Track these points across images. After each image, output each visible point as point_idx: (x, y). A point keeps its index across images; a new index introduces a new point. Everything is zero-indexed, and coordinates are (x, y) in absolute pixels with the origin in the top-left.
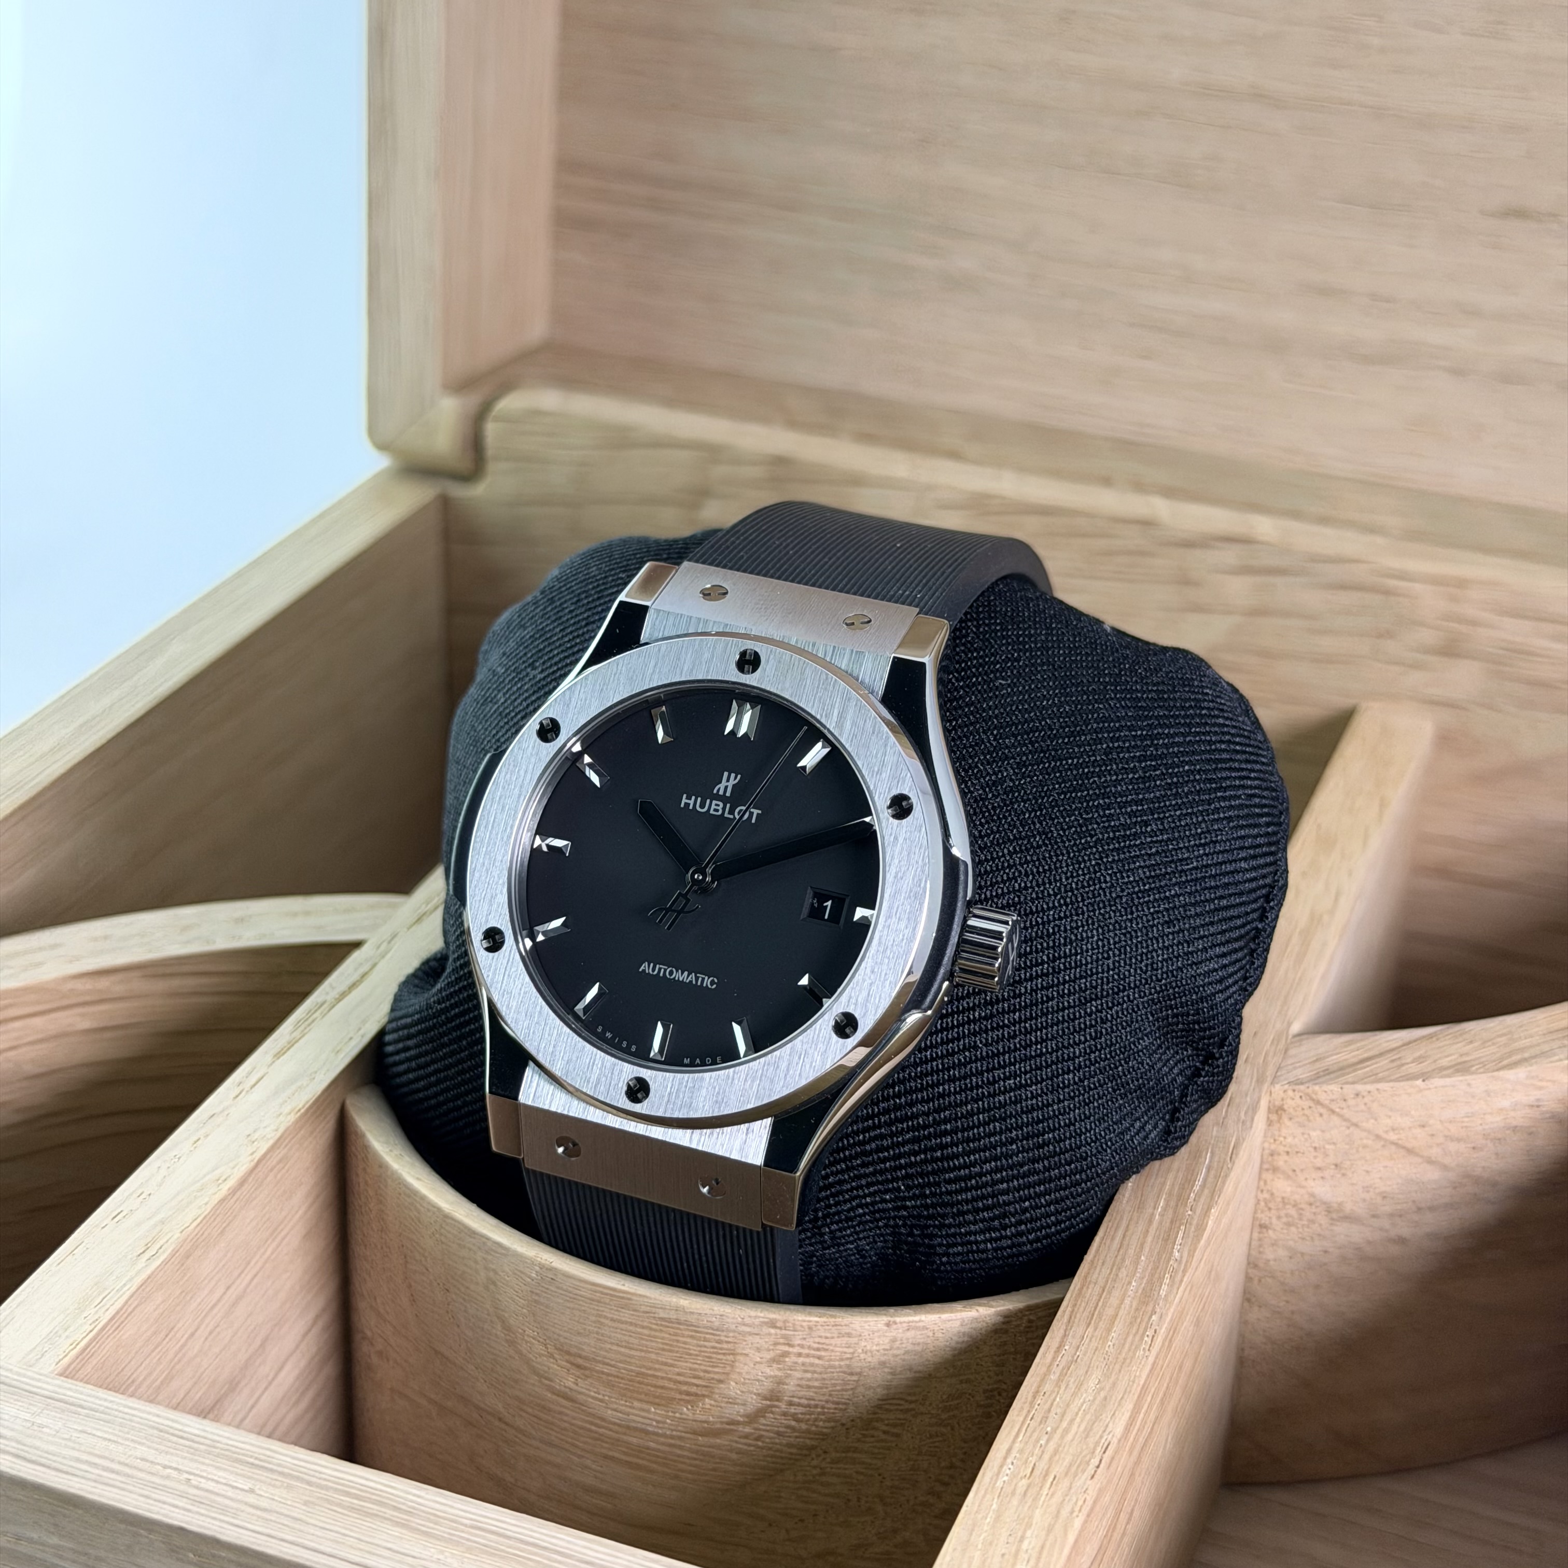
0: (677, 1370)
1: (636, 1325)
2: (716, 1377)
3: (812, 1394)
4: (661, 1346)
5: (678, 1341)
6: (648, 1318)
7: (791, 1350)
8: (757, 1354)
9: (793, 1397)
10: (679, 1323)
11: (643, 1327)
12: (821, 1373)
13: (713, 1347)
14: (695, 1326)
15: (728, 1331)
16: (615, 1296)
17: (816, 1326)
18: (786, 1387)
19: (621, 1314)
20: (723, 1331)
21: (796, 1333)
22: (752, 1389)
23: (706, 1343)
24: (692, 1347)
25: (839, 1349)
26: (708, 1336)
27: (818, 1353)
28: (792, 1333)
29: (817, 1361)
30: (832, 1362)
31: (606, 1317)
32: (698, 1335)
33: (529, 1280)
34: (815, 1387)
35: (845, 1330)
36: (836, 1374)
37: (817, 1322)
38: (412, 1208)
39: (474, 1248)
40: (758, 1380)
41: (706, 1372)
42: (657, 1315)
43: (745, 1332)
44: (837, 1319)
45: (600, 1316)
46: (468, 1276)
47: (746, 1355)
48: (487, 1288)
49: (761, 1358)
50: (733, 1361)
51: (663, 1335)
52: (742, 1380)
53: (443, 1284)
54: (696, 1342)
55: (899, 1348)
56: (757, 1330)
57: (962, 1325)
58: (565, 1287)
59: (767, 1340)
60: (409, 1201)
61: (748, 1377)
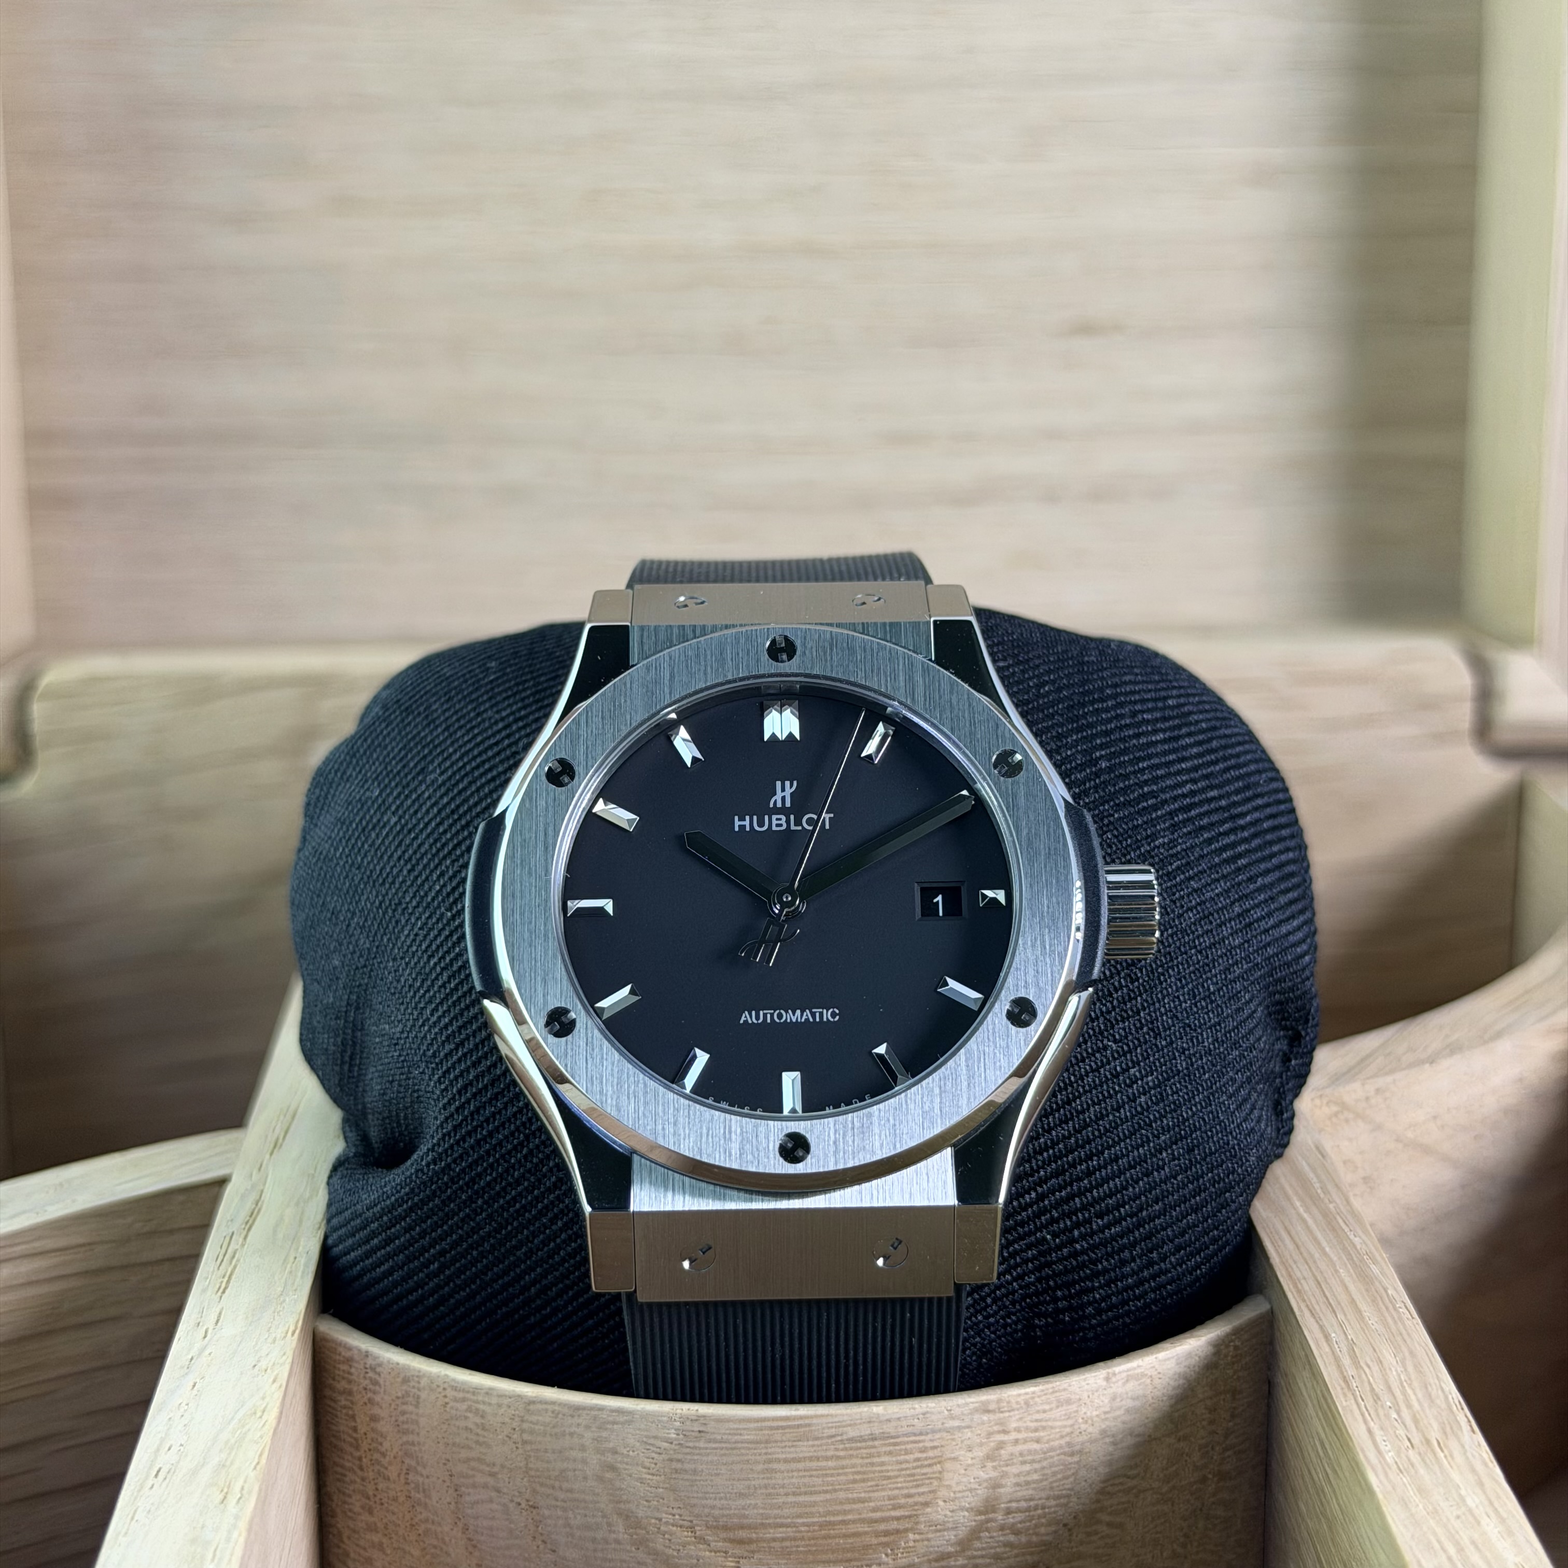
0: (872, 1504)
1: (818, 1459)
2: (920, 1499)
3: (1030, 1492)
4: (851, 1477)
5: (872, 1464)
6: (833, 1444)
7: (1006, 1438)
8: (970, 1455)
9: (1010, 1501)
10: (874, 1439)
11: (827, 1458)
12: (1039, 1462)
13: (918, 1460)
14: (892, 1437)
15: (934, 1431)
16: (789, 1427)
17: (1033, 1398)
18: (1002, 1490)
19: (798, 1449)
20: (927, 1434)
21: (1012, 1414)
22: (963, 1504)
23: (907, 1457)
24: (890, 1468)
25: (1058, 1424)
26: (909, 1446)
27: (1037, 1434)
28: (1007, 1414)
29: (1036, 1446)
30: (1052, 1443)
31: (778, 1461)
32: (897, 1448)
33: (666, 1445)
34: (1034, 1482)
35: (1064, 1396)
36: (1056, 1458)
37: (1034, 1393)
38: (469, 1415)
39: (580, 1430)
40: (971, 1490)
41: (909, 1496)
42: (845, 1437)
43: (953, 1428)
44: (1054, 1385)
45: (770, 1461)
46: (570, 1474)
47: (955, 1459)
48: (600, 1479)
49: (972, 1459)
50: (940, 1472)
51: (854, 1461)
52: (952, 1495)
53: (528, 1501)
54: (894, 1459)
55: (1119, 1408)
56: (967, 1422)
57: (1178, 1364)
58: (719, 1437)
59: (979, 1432)
60: (464, 1406)
61: (959, 1488)
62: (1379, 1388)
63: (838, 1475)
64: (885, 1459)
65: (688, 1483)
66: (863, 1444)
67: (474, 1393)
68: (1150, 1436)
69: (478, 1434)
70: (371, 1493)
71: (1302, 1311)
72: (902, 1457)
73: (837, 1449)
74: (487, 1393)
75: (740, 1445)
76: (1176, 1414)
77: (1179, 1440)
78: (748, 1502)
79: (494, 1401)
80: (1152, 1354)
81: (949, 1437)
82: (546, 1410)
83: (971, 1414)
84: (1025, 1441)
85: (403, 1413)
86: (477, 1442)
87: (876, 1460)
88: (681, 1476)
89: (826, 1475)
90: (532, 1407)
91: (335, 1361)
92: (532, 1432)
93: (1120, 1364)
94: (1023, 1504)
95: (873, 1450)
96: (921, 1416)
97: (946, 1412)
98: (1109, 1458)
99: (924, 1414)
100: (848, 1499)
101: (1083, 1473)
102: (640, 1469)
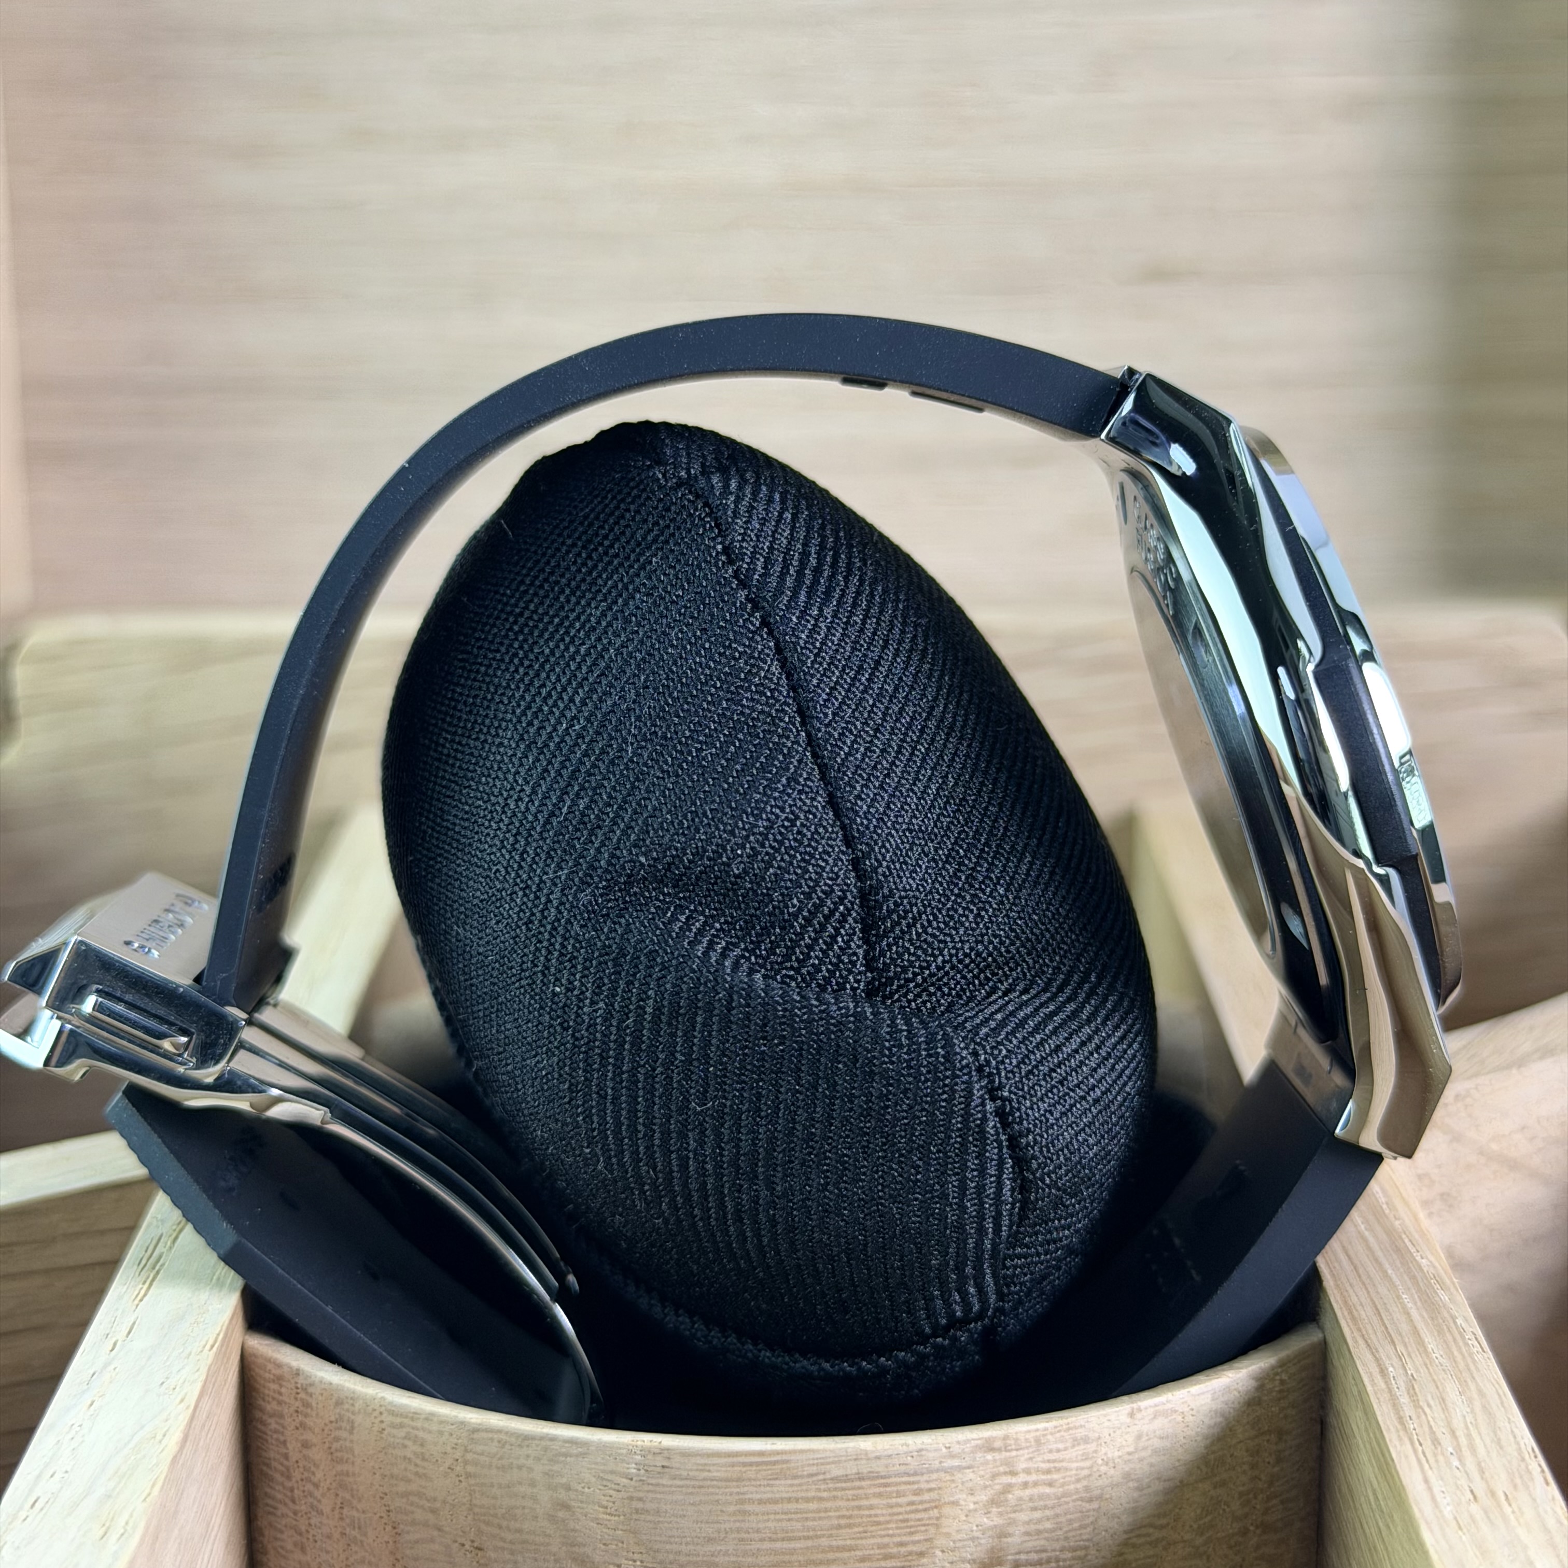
0: (859, 1553)
1: (797, 1500)
2: (915, 1548)
3: (1042, 1542)
4: (835, 1522)
5: (859, 1508)
6: (814, 1483)
7: (1014, 1480)
8: (972, 1498)
9: (1019, 1553)
10: (861, 1479)
11: (808, 1500)
12: (1053, 1508)
13: (912, 1503)
14: (882, 1477)
15: (930, 1472)
16: (766, 1463)
17: (1044, 1435)
18: (1009, 1540)
19: (775, 1489)
20: (922, 1474)
21: (1021, 1452)
22: (964, 1555)
23: (900, 1500)
24: (879, 1512)
25: (1075, 1465)
26: (903, 1487)
27: (1049, 1477)
28: (1014, 1453)
29: (1048, 1490)
30: (1066, 1488)
31: (751, 1501)
32: (888, 1489)
33: (625, 1481)
34: (1046, 1531)
35: (1080, 1433)
36: (1071, 1505)
37: (1046, 1429)
38: (407, 1442)
39: (530, 1462)
40: (973, 1539)
41: (901, 1544)
42: (828, 1476)
43: (952, 1468)
44: (1069, 1420)
45: (742, 1502)
46: (519, 1512)
47: (955, 1503)
48: (552, 1519)
49: (975, 1503)
50: (938, 1519)
51: (840, 1503)
52: (951, 1544)
53: (473, 1541)
54: (884, 1502)
55: (1145, 1448)
56: (968, 1461)
57: (1213, 1400)
58: (685, 1473)
59: (982, 1473)
60: (402, 1433)
61: (959, 1537)
62: (1441, 1431)
63: (820, 1518)
64: (874, 1501)
65: (650, 1525)
66: (849, 1485)
67: (412, 1419)
68: (1181, 1482)
69: (416, 1465)
70: (303, 1528)
71: (1356, 1342)
72: (894, 1500)
73: (819, 1490)
74: (427, 1419)
75: (709, 1483)
76: (1212, 1457)
77: (1215, 1488)
78: (718, 1548)
79: (435, 1427)
80: (1183, 1388)
81: (948, 1478)
82: (492, 1439)
83: (972, 1452)
84: (1036, 1484)
85: (337, 1439)
86: (417, 1474)
87: (865, 1503)
88: (643, 1517)
89: (807, 1519)
90: (475, 1436)
91: (265, 1379)
92: (476, 1463)
93: (1145, 1399)
94: (1034, 1557)
95: (860, 1492)
96: (915, 1454)
97: (944, 1450)
98: (1132, 1505)
99: (919, 1451)
100: (830, 1547)
101: (1103, 1521)
102: (596, 1507)
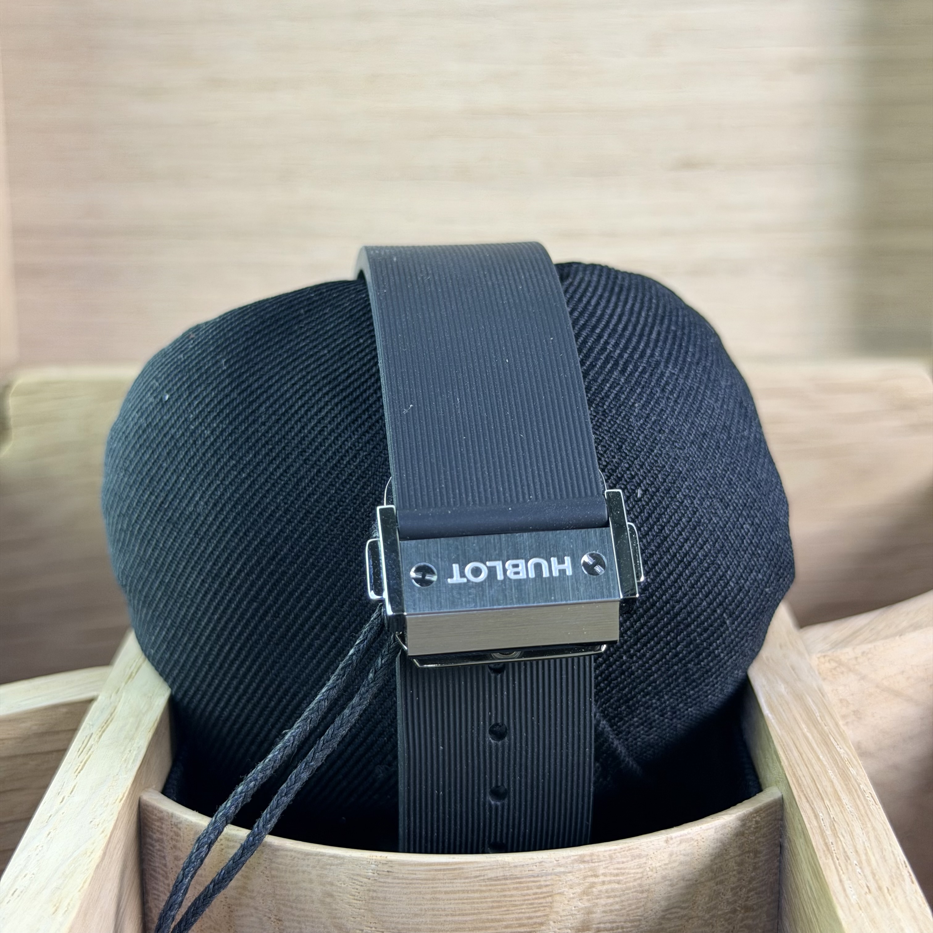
0: (505, 923)
1: (468, 891)
2: (538, 921)
3: (613, 917)
5: (505, 896)
6: (478, 881)
7: (597, 880)
9: (599, 923)
10: (505, 878)
12: (619, 897)
13: (536, 894)
14: (518, 878)
15: (547, 875)
16: (449, 870)
17: (615, 853)
18: (594, 915)
19: (455, 885)
20: (542, 876)
21: (600, 864)
22: (567, 924)
23: (528, 892)
24: (516, 899)
25: (631, 871)
26: (530, 884)
27: (617, 878)
28: (597, 864)
29: (615, 885)
30: (628, 885)
31: (440, 892)
32: (522, 885)
33: (365, 880)
34: (616, 910)
35: (636, 852)
36: (631, 895)
37: (615, 850)
40: (572, 915)
41: (530, 918)
42: (486, 877)
43: (560, 872)
44: (630, 844)
45: (435, 893)
46: (303, 898)
47: (561, 894)
48: (322, 902)
49: (573, 894)
50: (551, 902)
51: (493, 893)
52: (560, 918)
53: (275, 916)
54: (520, 893)
55: (675, 861)
56: (569, 869)
57: (715, 833)
58: (401, 876)
59: (578, 876)
61: (564, 913)
62: (850, 851)
63: (481, 902)
64: (514, 892)
65: (380, 906)
66: (498, 882)
68: (696, 881)
71: (800, 798)
72: (526, 892)
73: (481, 886)
75: (415, 881)
76: (715, 866)
77: (717, 885)
78: (421, 920)
80: (698, 825)
81: (558, 879)
82: (287, 855)
83: (572, 863)
84: (610, 882)
87: (507, 893)
88: (376, 901)
89: (473, 903)
90: (277, 853)
91: (152, 819)
92: (277, 870)
93: (675, 832)
94: (609, 925)
95: (506, 887)
96: (538, 864)
97: (555, 862)
98: (667, 895)
99: (540, 862)
100: (488, 919)
101: (650, 905)
102: (349, 896)
